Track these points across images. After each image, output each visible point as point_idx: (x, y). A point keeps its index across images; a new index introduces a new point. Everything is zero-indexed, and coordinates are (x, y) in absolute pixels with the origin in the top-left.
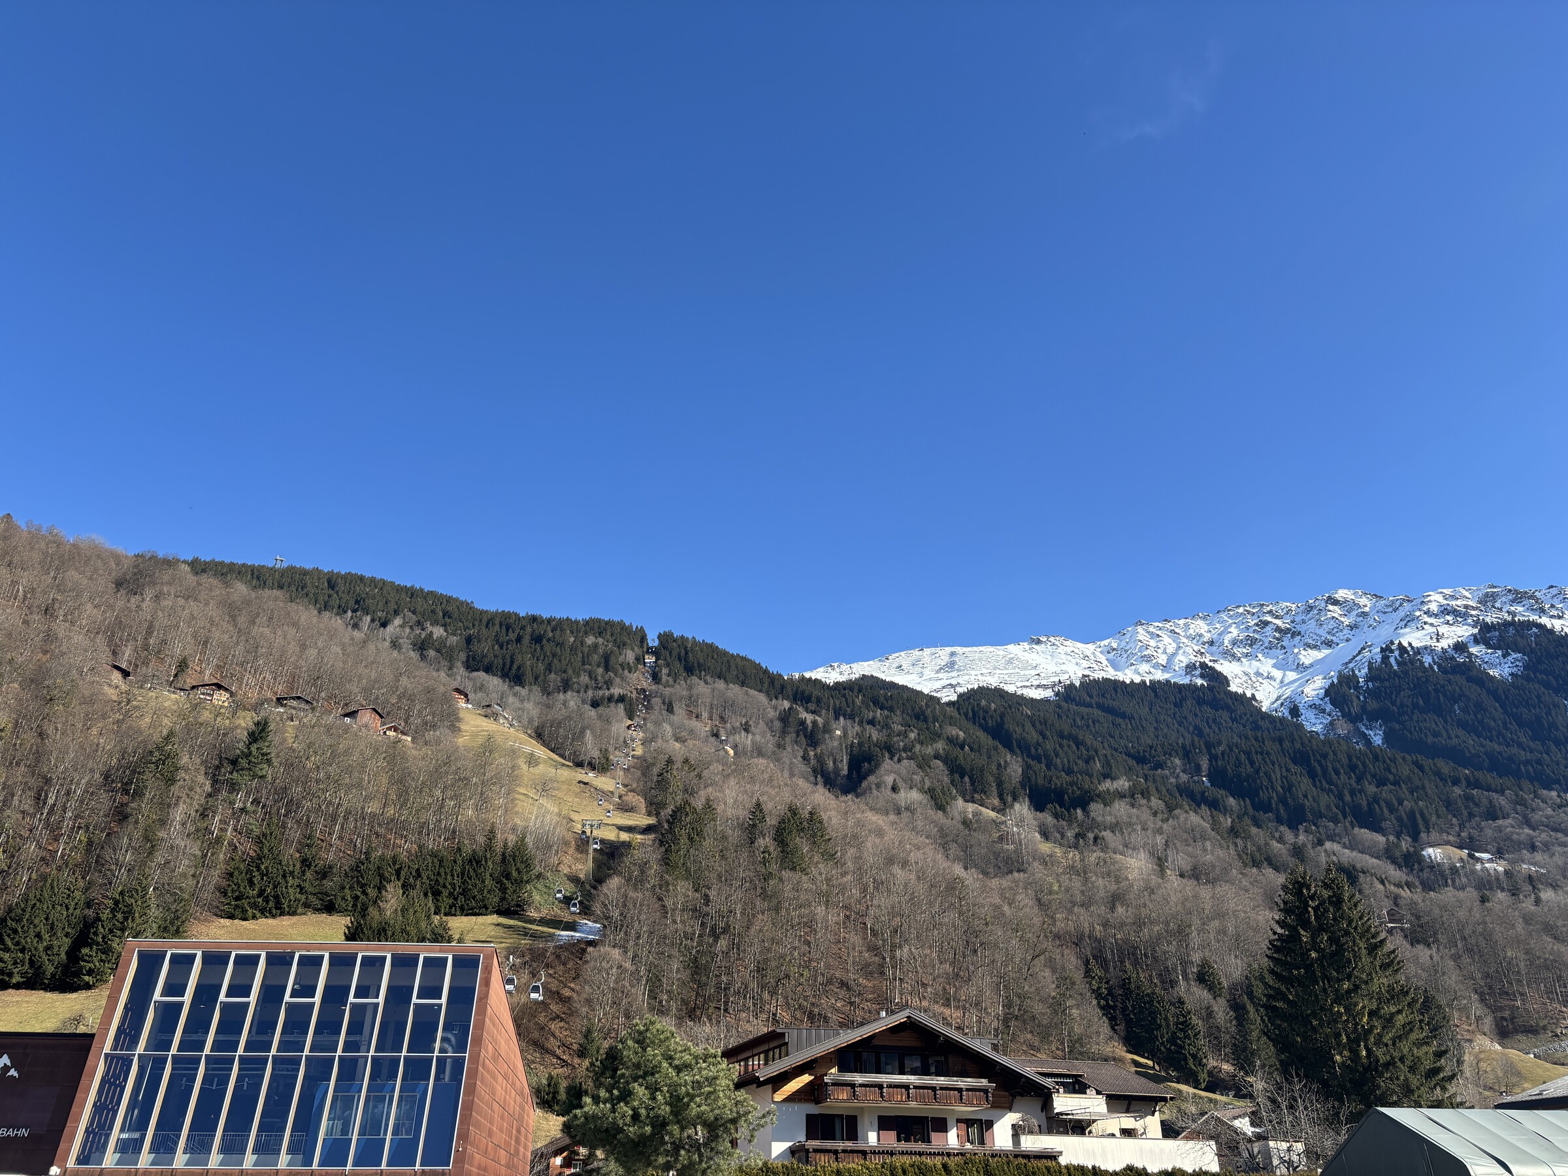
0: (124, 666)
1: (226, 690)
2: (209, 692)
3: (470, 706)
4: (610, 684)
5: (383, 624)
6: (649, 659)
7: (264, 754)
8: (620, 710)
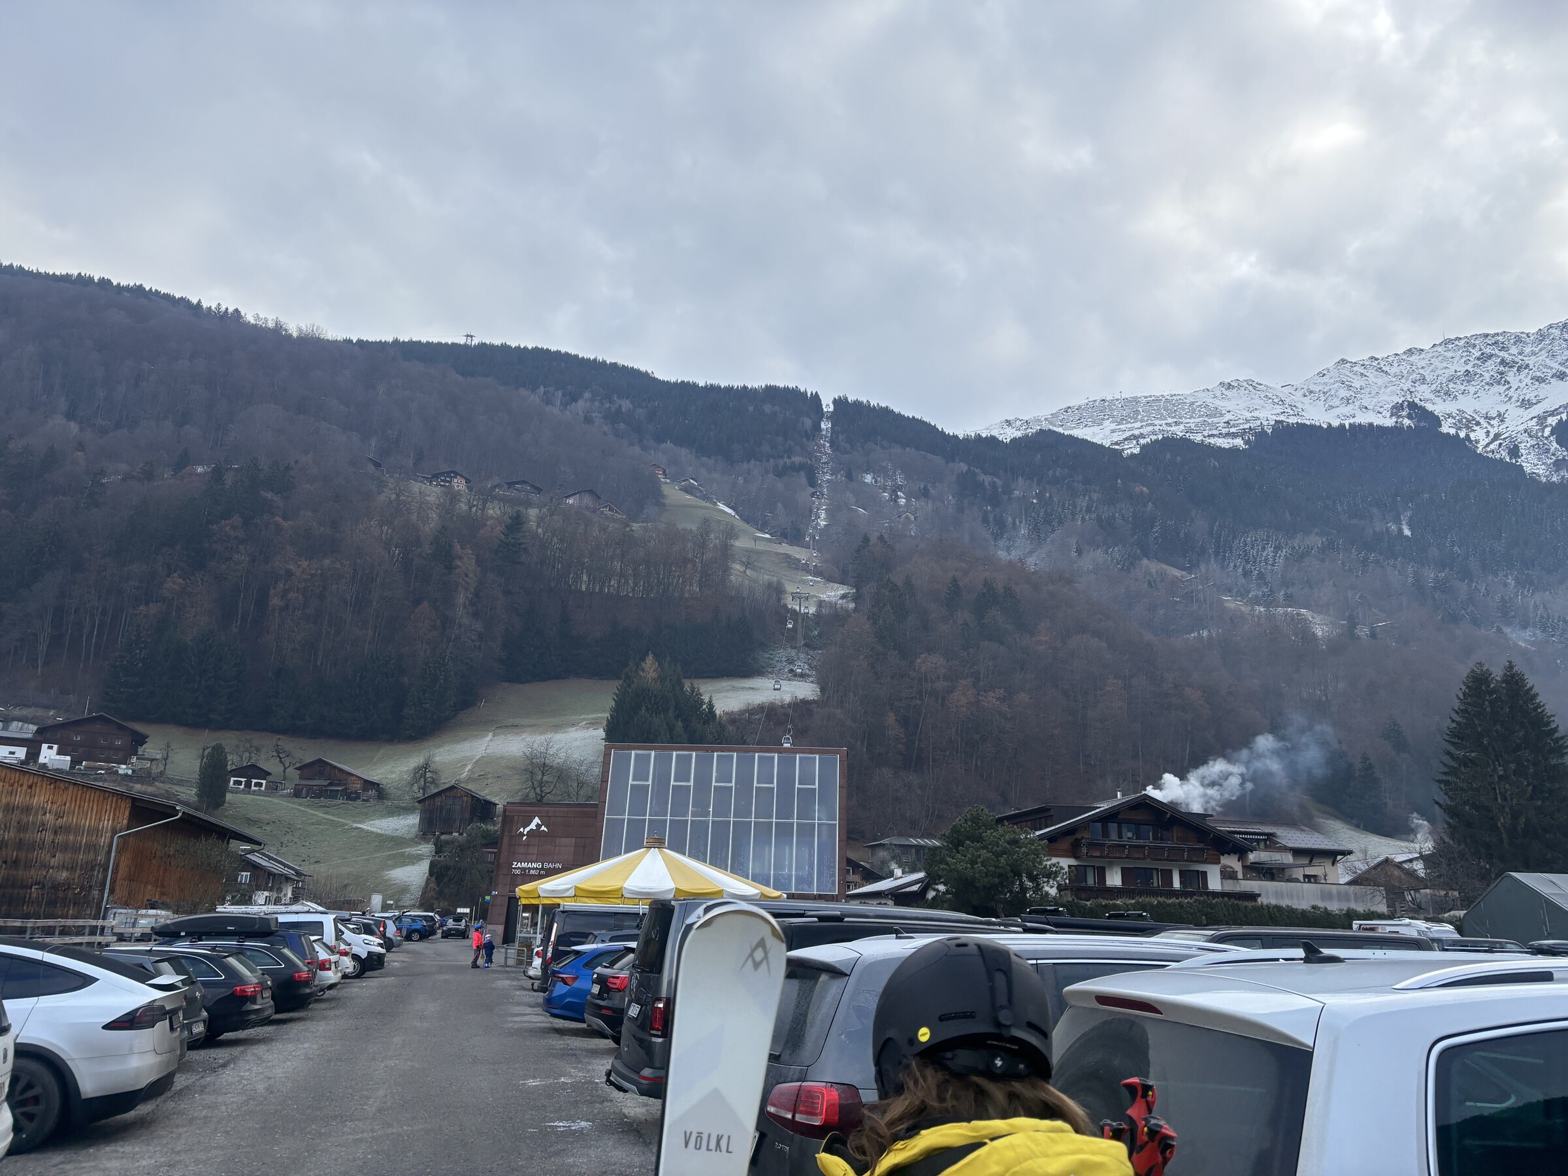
0: (373, 457)
1: (462, 476)
2: (448, 479)
3: (668, 481)
4: (790, 452)
5: (574, 399)
6: (825, 425)
7: (520, 544)
8: (802, 478)
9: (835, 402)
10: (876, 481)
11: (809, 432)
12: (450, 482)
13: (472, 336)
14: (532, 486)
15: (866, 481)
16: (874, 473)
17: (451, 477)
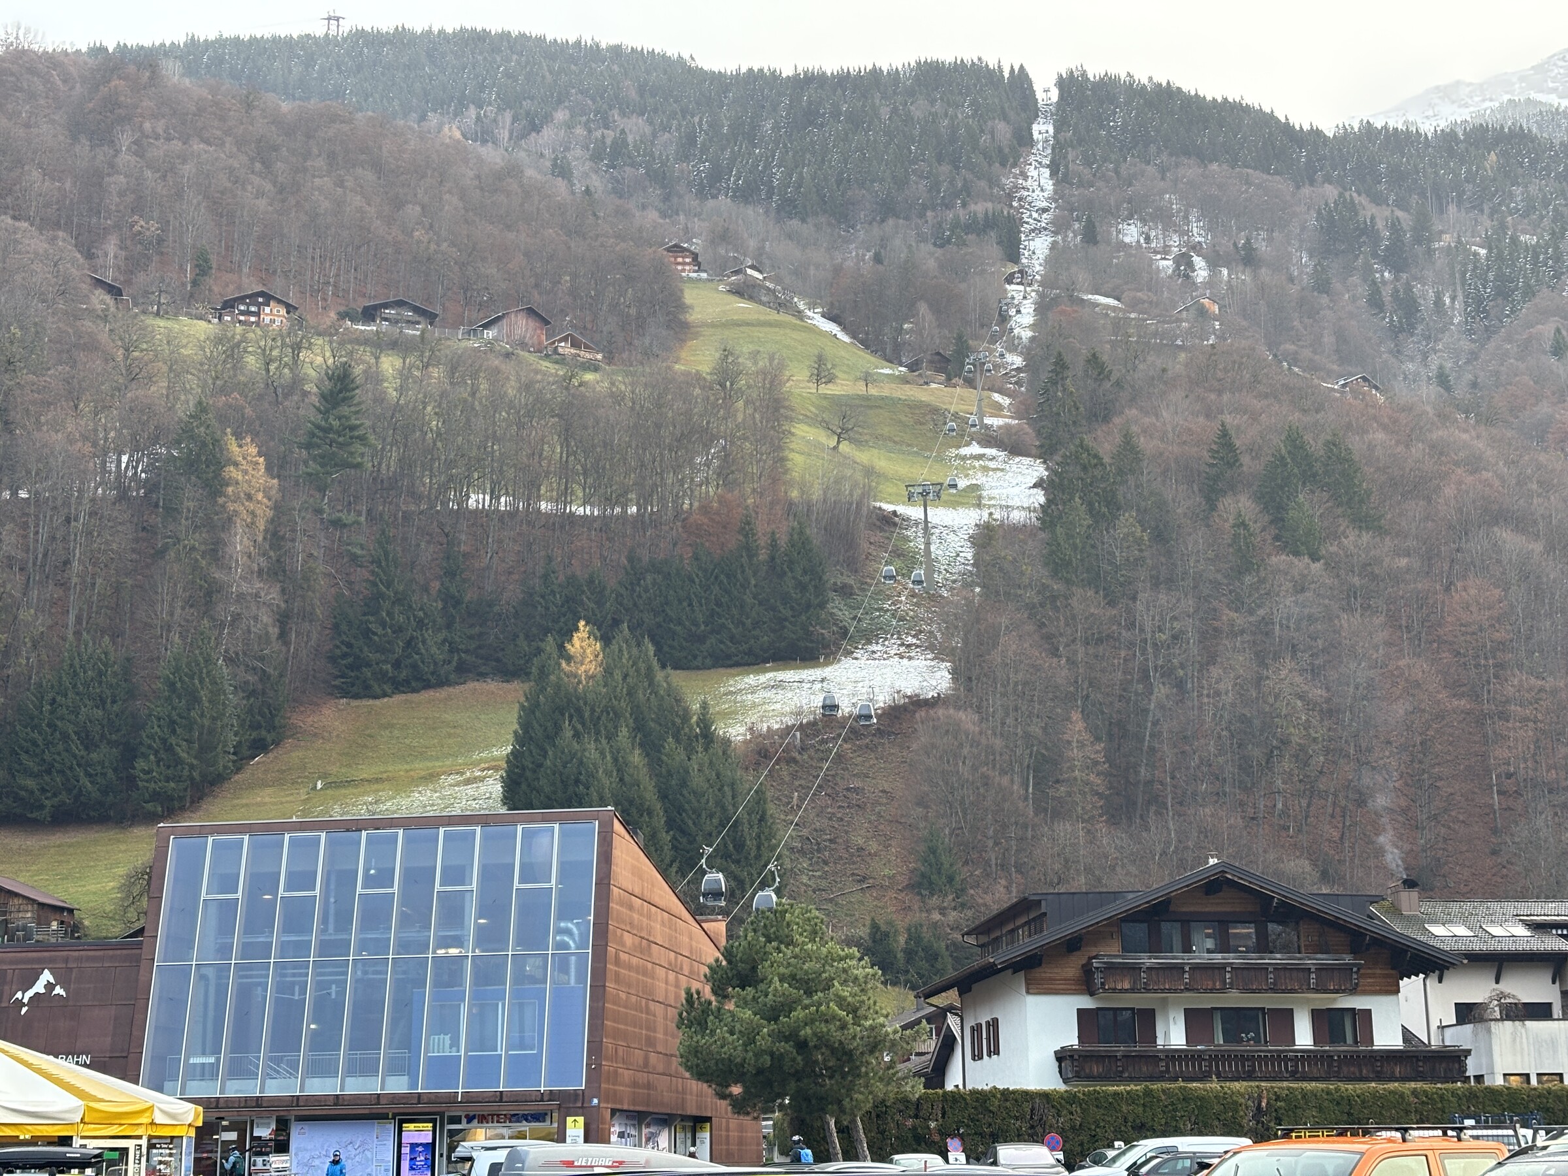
0: (109, 277)
1: (279, 301)
2: (253, 309)
3: (704, 275)
4: (967, 193)
5: (535, 127)
6: (1042, 130)
7: (353, 428)
8: (992, 249)
9: (1062, 83)
10: (1148, 239)
11: (1007, 150)
12: (257, 314)
13: (337, 19)
14: (416, 310)
15: (1127, 240)
16: (1144, 221)
17: (259, 305)
